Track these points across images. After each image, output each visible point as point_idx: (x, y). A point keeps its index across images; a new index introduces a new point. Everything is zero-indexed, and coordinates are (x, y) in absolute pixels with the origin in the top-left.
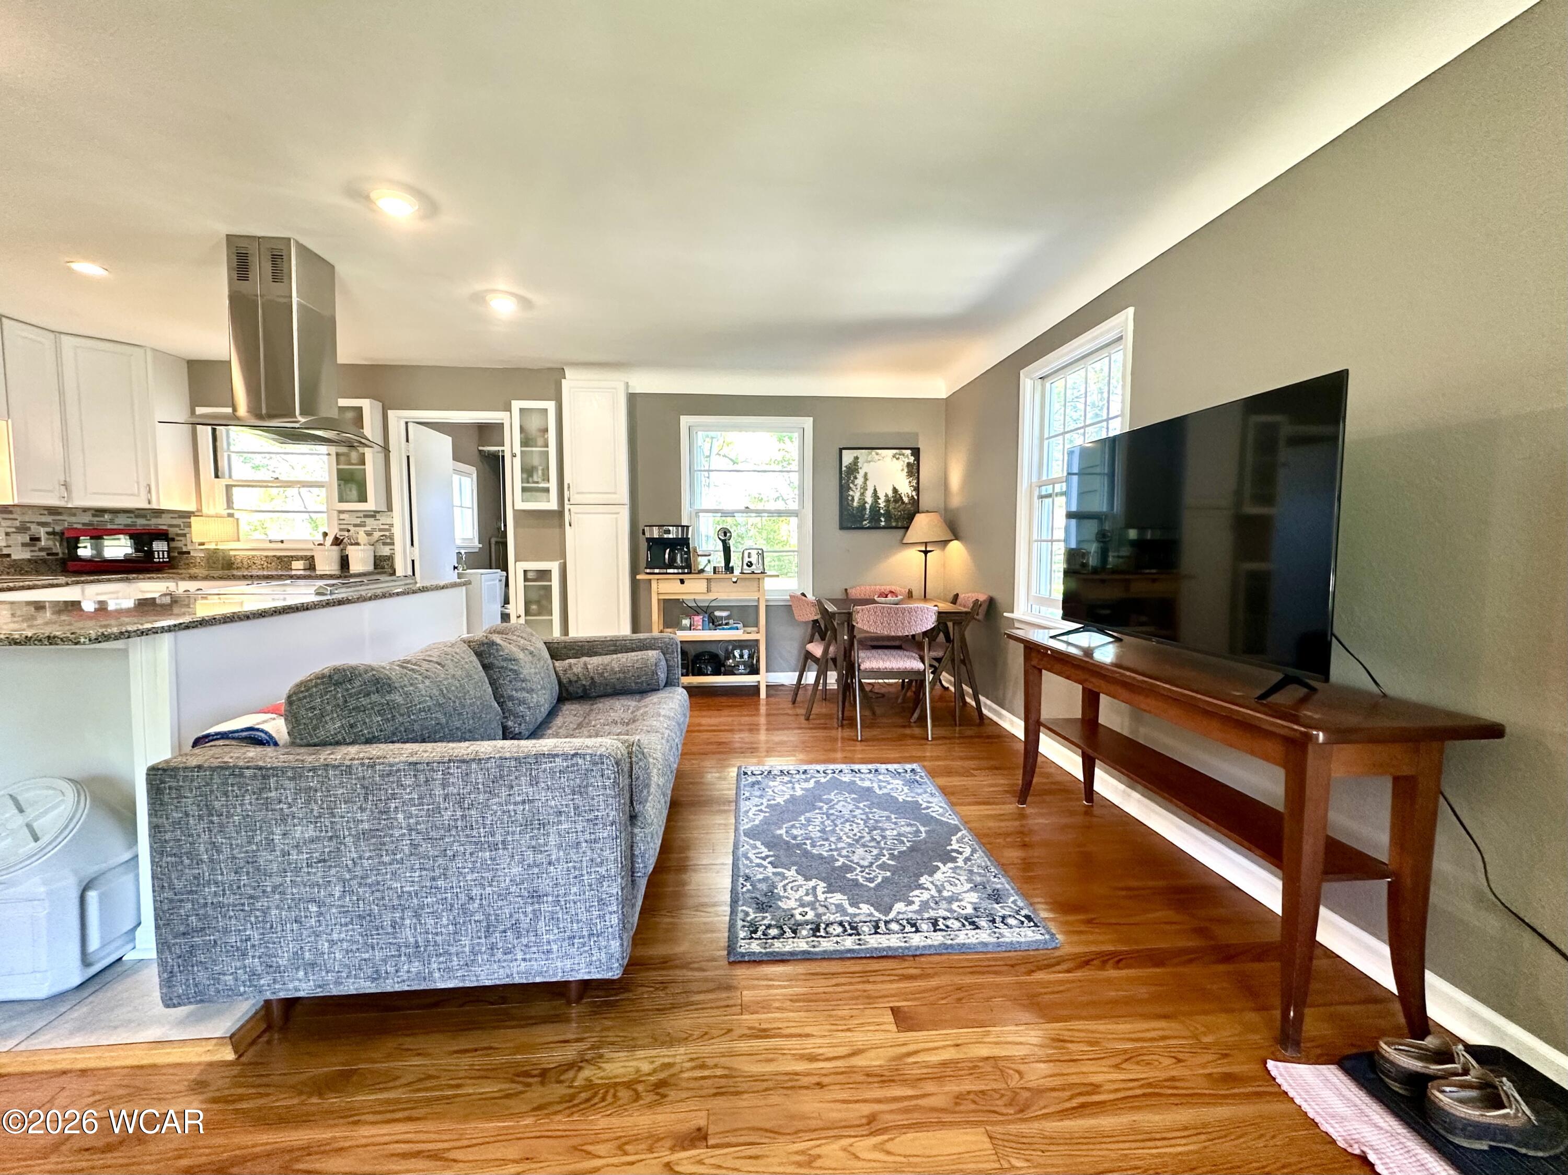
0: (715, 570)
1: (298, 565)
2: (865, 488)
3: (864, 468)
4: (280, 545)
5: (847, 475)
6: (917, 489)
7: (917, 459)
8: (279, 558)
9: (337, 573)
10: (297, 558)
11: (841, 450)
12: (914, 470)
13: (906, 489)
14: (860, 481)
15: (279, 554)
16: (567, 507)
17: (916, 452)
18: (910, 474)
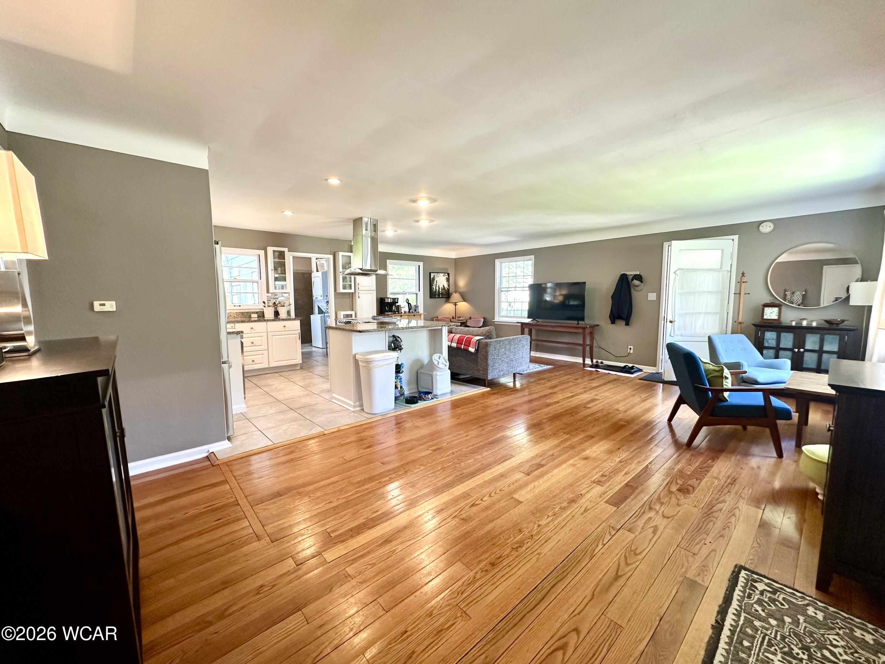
0: (405, 312)
1: (255, 316)
2: (436, 285)
3: (436, 279)
4: (239, 308)
5: (431, 282)
6: (449, 286)
7: (449, 277)
8: (242, 313)
9: (273, 318)
10: (254, 313)
11: (430, 273)
12: (448, 280)
13: (446, 286)
14: (435, 283)
15: (242, 311)
16: (357, 292)
17: (448, 274)
18: (447, 281)
